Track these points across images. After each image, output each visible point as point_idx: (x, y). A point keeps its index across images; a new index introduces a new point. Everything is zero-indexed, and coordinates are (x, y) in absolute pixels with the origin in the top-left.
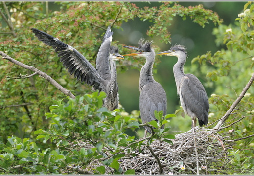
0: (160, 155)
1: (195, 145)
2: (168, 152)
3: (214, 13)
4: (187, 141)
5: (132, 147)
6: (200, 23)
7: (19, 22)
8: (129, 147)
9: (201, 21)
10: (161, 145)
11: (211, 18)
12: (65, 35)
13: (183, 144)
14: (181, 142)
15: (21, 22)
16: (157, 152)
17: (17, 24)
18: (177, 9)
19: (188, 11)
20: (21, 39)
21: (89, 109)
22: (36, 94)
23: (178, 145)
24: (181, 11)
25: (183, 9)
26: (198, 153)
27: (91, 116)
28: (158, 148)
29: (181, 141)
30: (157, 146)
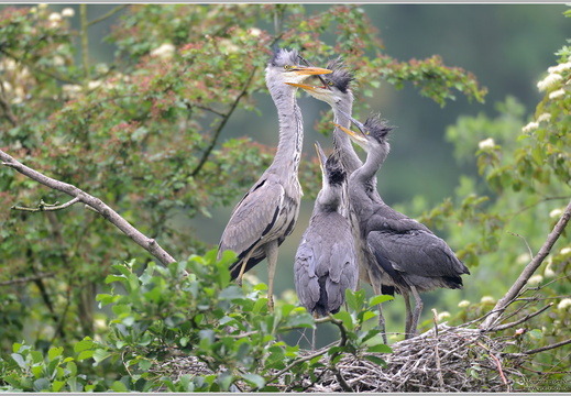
0: (358, 387)
1: (438, 364)
2: (378, 381)
3: (466, 74)
4: (420, 357)
5: (294, 372)
6: (436, 97)
7: (19, 91)
8: (288, 371)
9: (438, 93)
10: (362, 365)
11: (460, 87)
12: (129, 135)
13: (412, 363)
14: (407, 358)
15: (25, 91)
16: (351, 381)
17: (15, 96)
18: (383, 66)
19: (408, 71)
20: (28, 131)
21: (200, 291)
22: (65, 252)
23: (400, 366)
24: (391, 71)
25: (397, 66)
26: (446, 382)
27: (206, 307)
28: (355, 371)
29: (406, 355)
30: (352, 367)
